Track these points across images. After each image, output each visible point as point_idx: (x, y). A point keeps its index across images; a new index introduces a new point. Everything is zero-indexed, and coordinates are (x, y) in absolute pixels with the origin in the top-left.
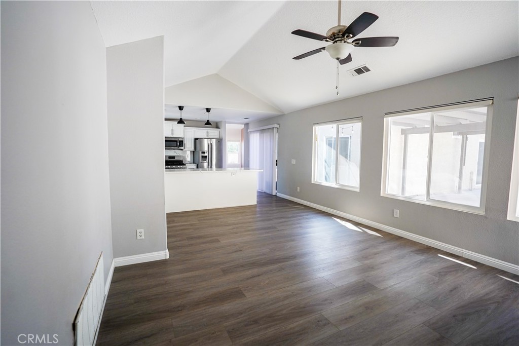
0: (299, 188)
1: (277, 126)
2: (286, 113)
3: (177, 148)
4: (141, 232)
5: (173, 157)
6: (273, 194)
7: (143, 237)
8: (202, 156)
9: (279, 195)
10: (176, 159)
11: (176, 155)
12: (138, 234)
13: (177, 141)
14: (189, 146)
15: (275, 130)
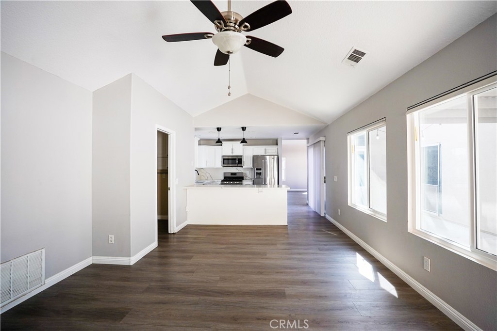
0: (339, 210)
1: (324, 139)
2: (329, 124)
3: (236, 165)
4: (112, 237)
5: (235, 174)
6: (322, 215)
7: (113, 242)
8: (257, 173)
9: (327, 217)
10: (237, 175)
11: (238, 172)
12: (110, 239)
13: (236, 159)
14: (248, 163)
15: (322, 144)
